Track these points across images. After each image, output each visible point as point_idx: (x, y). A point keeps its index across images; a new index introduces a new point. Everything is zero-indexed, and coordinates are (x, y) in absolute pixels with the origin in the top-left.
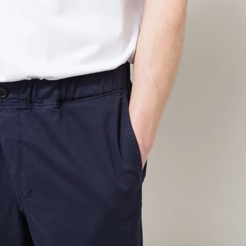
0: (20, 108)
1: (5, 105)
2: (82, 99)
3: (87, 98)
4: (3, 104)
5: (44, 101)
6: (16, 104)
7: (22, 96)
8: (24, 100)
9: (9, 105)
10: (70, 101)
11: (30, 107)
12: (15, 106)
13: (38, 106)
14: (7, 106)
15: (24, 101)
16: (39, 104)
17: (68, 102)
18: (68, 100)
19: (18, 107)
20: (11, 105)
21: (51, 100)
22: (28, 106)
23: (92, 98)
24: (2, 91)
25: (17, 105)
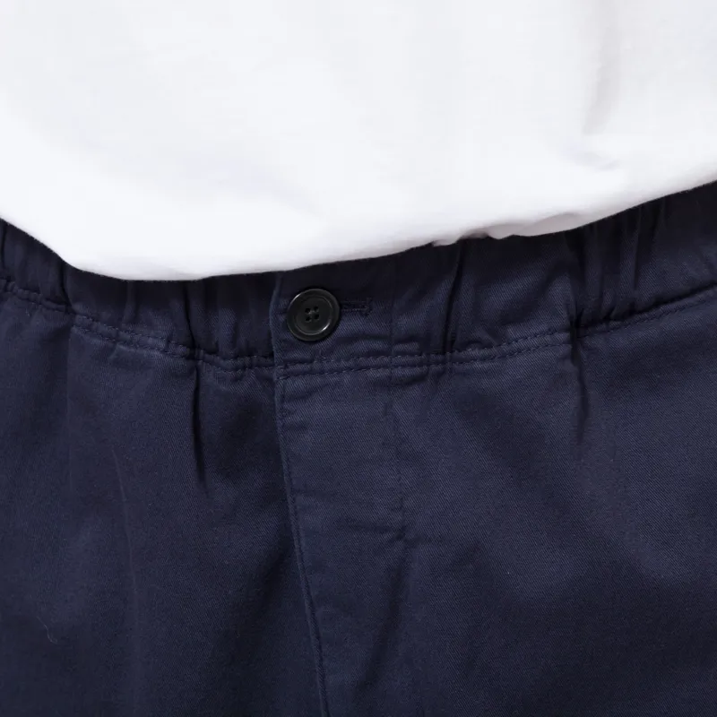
0: (390, 378)
1: (322, 372)
2: (663, 308)
3: (686, 301)
4: (316, 365)
5: (511, 332)
6: (372, 361)
7: (405, 323)
8: (410, 339)
9: (339, 371)
10: (613, 324)
11: (434, 368)
12: (372, 373)
13: (483, 359)
14: (331, 371)
15: (414, 346)
16: (486, 352)
17: (604, 326)
18: (607, 319)
19: (382, 373)
20: (349, 369)
21: (544, 327)
22: (425, 368)
23: (701, 296)
24: (316, 308)
25: (377, 367)
